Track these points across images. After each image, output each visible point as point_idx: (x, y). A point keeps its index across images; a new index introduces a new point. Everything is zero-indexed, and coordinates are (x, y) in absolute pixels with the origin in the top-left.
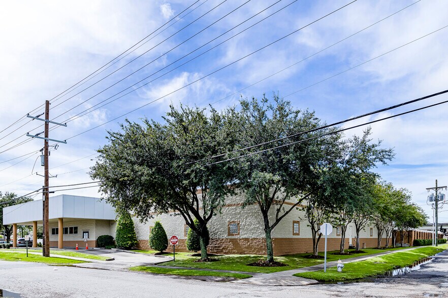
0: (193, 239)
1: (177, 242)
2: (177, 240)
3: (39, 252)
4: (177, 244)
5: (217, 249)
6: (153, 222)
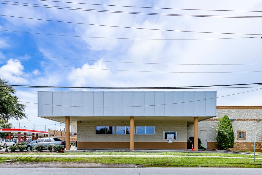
6: (241, 127)
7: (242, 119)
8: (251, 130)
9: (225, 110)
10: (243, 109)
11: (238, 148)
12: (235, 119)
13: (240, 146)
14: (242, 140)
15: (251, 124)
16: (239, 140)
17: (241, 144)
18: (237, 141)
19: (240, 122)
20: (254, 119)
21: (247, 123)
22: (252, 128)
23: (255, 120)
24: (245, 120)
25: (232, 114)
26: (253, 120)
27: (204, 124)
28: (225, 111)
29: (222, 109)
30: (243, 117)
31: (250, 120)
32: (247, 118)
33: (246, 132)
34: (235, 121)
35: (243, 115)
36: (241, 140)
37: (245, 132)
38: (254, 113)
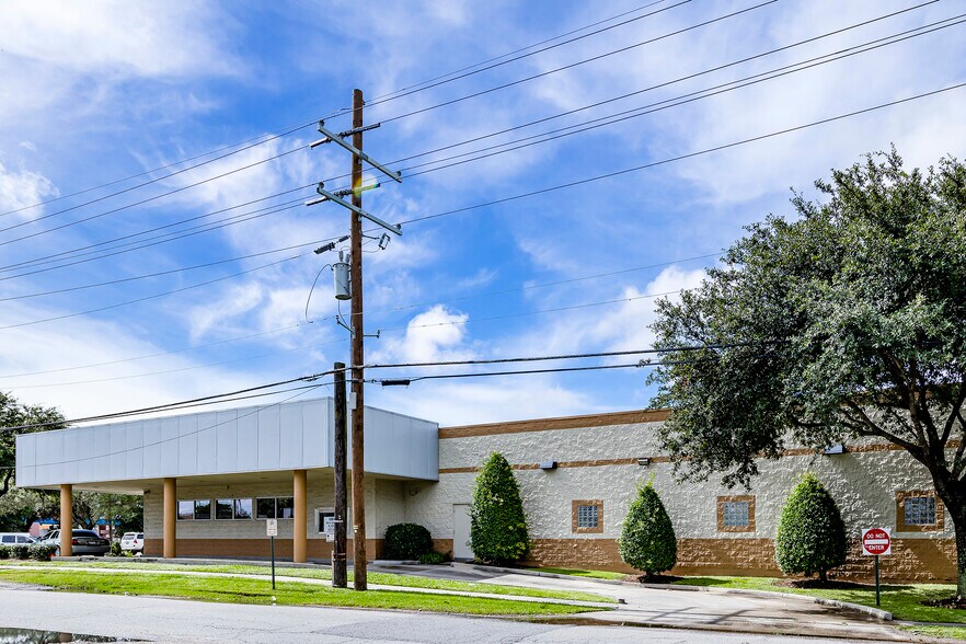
0: (817, 540)
1: (886, 547)
2: (886, 541)
3: (323, 577)
4: (888, 552)
5: (853, 569)
6: (585, 489)
7: (587, 459)
8: (624, 498)
9: (530, 435)
10: (591, 425)
11: (574, 559)
12: (564, 461)
13: (581, 553)
14: (591, 532)
15: (621, 477)
16: (580, 532)
17: (584, 545)
18: (570, 537)
19: (581, 470)
20: (632, 457)
21: (605, 472)
22: (626, 489)
23: (634, 460)
24: (599, 463)
25: (552, 446)
26: (628, 461)
27: (464, 484)
28: (530, 439)
29: (521, 430)
30: (593, 453)
31: (619, 462)
32: (607, 455)
33: (605, 504)
34: (565, 469)
35: (591, 445)
36: (585, 532)
37: (601, 506)
38: (634, 435)
